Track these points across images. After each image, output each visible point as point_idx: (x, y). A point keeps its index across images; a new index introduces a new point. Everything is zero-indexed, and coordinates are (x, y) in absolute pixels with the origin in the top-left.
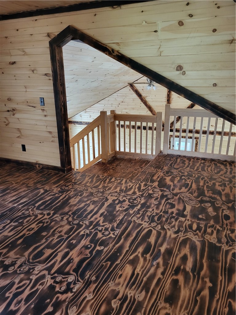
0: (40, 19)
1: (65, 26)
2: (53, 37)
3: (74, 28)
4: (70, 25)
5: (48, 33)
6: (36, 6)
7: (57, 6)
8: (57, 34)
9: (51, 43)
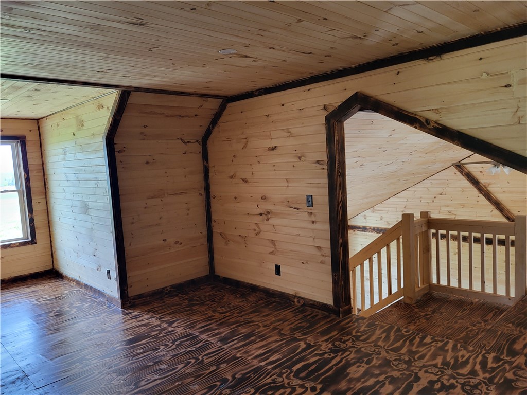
0: (315, 88)
1: (350, 94)
2: (331, 109)
3: (364, 95)
4: (358, 91)
5: (325, 105)
6: (311, 73)
7: (340, 69)
8: (337, 105)
9: (328, 119)
